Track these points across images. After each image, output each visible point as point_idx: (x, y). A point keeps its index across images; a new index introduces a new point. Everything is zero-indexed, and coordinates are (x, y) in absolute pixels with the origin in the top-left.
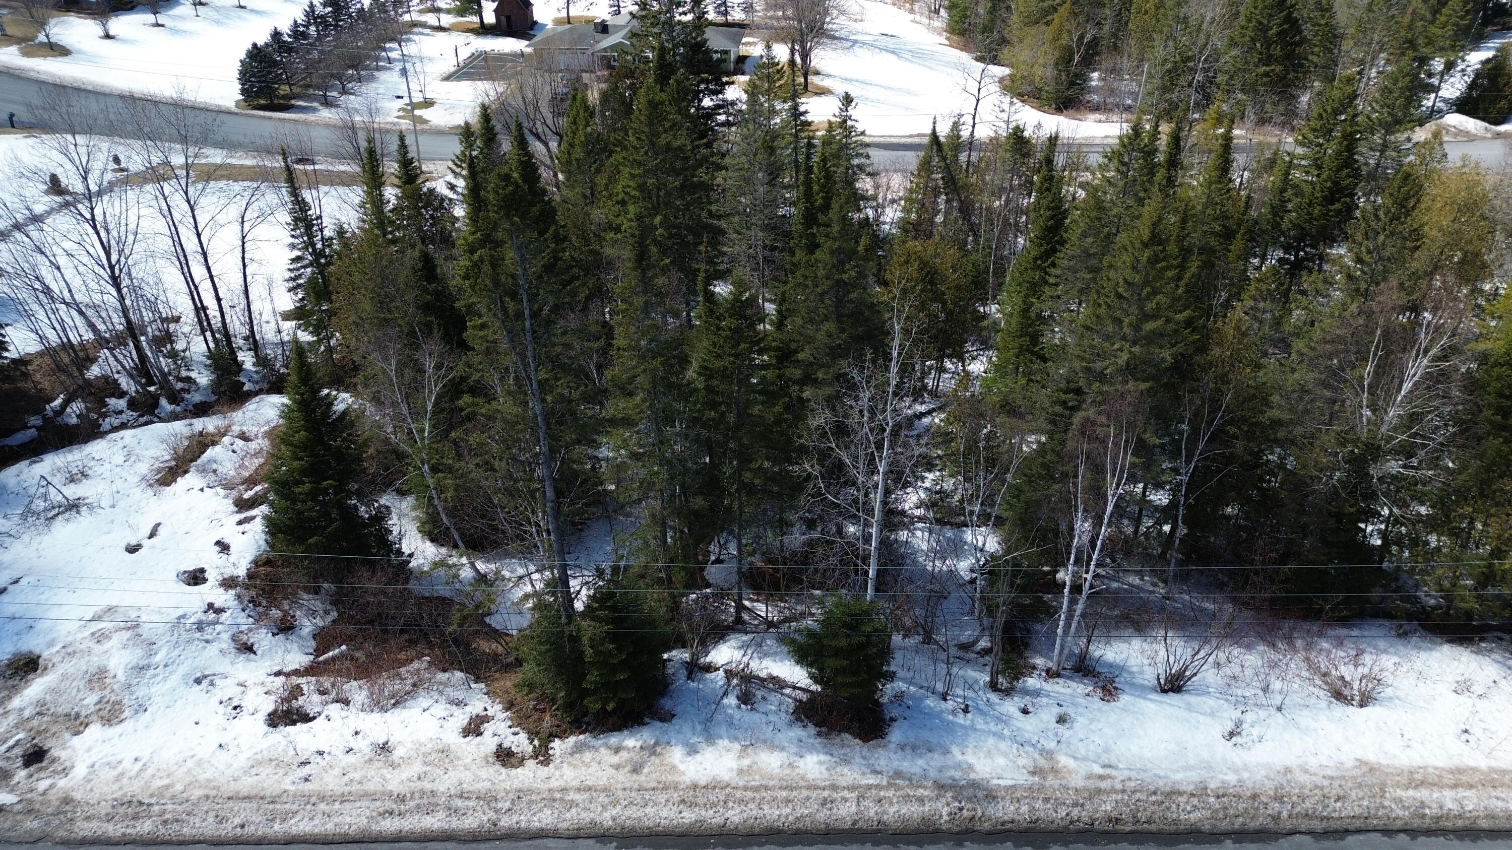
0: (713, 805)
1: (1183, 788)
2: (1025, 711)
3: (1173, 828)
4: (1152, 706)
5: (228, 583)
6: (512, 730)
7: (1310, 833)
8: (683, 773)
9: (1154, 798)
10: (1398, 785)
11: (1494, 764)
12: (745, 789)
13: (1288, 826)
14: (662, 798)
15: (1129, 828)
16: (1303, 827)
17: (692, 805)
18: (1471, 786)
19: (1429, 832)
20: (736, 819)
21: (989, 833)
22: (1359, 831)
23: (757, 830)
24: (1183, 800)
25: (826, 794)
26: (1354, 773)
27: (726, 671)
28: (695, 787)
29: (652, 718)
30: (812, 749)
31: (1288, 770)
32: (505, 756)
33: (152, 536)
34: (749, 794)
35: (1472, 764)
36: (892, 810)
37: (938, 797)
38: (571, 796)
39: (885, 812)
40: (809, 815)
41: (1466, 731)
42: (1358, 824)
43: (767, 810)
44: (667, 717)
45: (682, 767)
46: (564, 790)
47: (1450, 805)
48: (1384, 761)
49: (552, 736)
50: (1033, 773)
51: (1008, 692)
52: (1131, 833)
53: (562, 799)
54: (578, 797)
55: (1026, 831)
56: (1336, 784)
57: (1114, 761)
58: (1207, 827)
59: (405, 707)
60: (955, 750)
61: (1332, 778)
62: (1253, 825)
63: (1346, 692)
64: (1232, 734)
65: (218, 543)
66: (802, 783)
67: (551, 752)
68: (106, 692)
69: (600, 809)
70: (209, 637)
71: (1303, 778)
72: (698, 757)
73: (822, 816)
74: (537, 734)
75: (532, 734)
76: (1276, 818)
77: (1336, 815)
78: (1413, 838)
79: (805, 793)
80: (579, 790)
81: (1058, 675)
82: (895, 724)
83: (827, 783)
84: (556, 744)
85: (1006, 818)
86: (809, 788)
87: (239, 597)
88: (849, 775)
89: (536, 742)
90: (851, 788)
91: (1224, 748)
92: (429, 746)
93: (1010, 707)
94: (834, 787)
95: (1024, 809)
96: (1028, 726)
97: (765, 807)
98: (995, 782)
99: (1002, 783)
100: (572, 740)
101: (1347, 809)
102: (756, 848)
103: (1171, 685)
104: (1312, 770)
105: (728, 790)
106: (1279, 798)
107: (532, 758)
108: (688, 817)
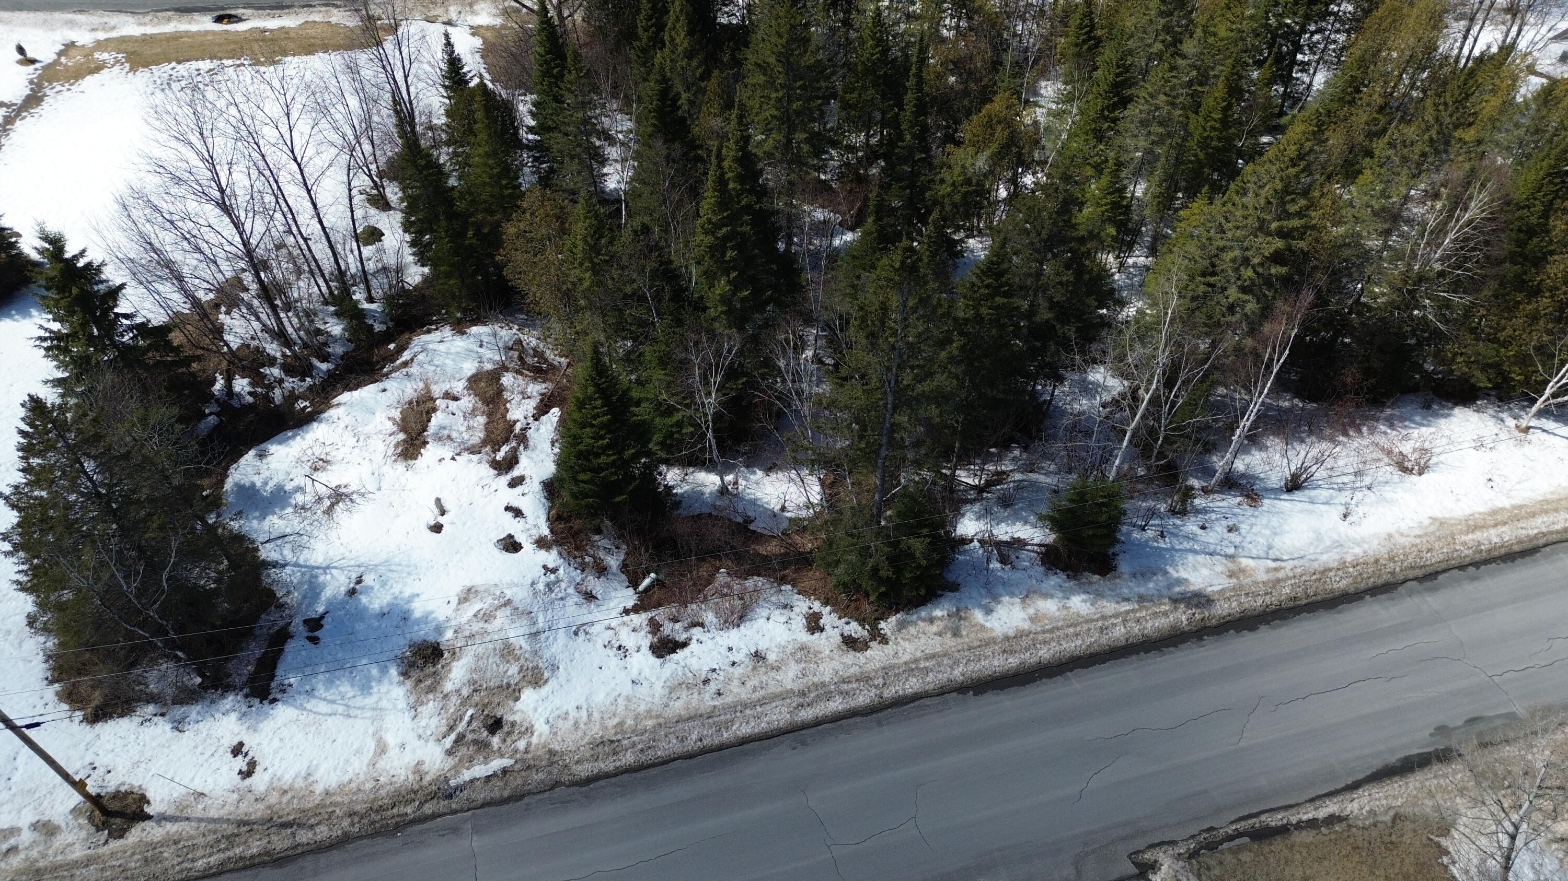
0: (1027, 649)
1: (1331, 566)
2: (1203, 528)
3: (1331, 595)
4: (1287, 504)
5: (541, 543)
6: (843, 620)
7: (1416, 579)
8: (992, 629)
9: (1314, 577)
10: (1461, 533)
11: (1513, 502)
12: (1044, 632)
13: (1401, 577)
14: (988, 652)
15: (1304, 602)
16: (1411, 576)
17: (1012, 652)
18: (1505, 523)
19: (1486, 562)
20: (1047, 656)
21: (1217, 627)
22: (1444, 571)
23: (1064, 661)
24: (1332, 574)
25: (1100, 624)
26: (1432, 529)
27: (979, 541)
28: (1007, 638)
29: (943, 590)
30: (1073, 592)
31: (1390, 536)
32: (850, 643)
33: (443, 513)
34: (1048, 636)
35: (1500, 505)
36: (1149, 625)
37: (1176, 609)
38: (922, 664)
39: (1145, 628)
40: (1095, 641)
41: (1490, 480)
42: (1443, 566)
43: (1065, 645)
44: (954, 587)
45: (988, 625)
46: (916, 661)
47: (1495, 540)
48: (1447, 516)
49: (877, 619)
50: (1230, 576)
51: (1183, 513)
52: (1306, 605)
53: (917, 668)
54: (929, 664)
55: (1240, 619)
56: (1424, 540)
57: (1278, 554)
58: (1352, 590)
59: (751, 620)
60: (1170, 570)
61: (1419, 536)
62: (1380, 582)
63: (1407, 464)
64: (1345, 516)
65: (508, 509)
66: (1081, 620)
67: (882, 632)
68: (522, 661)
69: (949, 669)
70: (560, 595)
71: (1402, 540)
72: (995, 614)
73: (1104, 640)
74: (864, 620)
75: (861, 622)
76: (1393, 573)
77: (1428, 563)
78: (1478, 568)
79: (1085, 627)
80: (927, 659)
81: (1213, 491)
82: (1119, 558)
83: (1098, 616)
84: (882, 625)
85: (1224, 614)
86: (1087, 622)
87: (560, 554)
88: (1109, 607)
89: (867, 627)
90: (1116, 615)
91: (1343, 527)
92: (790, 647)
93: (1191, 526)
94: (1104, 618)
95: (1234, 604)
96: (1210, 538)
97: (1063, 642)
98: (1210, 589)
99: (1215, 588)
100: (893, 619)
101: (1434, 558)
102: (1069, 674)
103: (1294, 485)
104: (1405, 532)
105: (1031, 636)
106: (1391, 559)
107: (871, 640)
108: (1013, 661)
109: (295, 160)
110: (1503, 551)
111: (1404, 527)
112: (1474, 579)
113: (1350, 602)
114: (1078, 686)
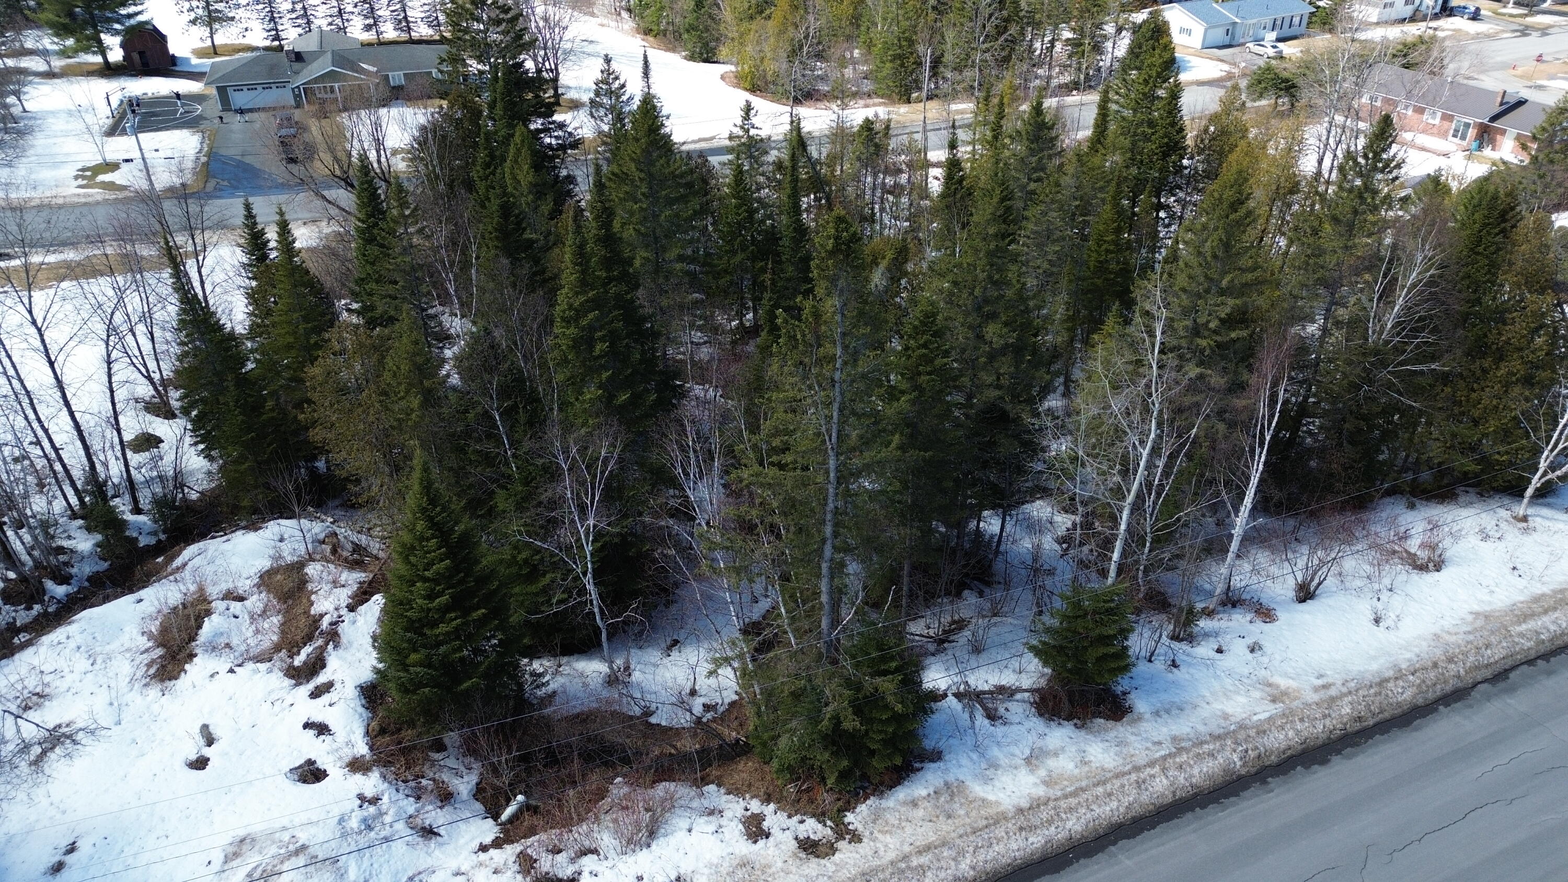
0: (1050, 822)
1: (1385, 675)
2: (1220, 651)
3: (1400, 710)
4: (1307, 616)
5: (356, 766)
6: (795, 819)
7: (1486, 681)
8: (997, 802)
9: (1372, 691)
10: (1513, 624)
11: (1551, 587)
12: (1066, 797)
13: (1469, 680)
14: (1000, 832)
15: (1371, 722)
16: (1479, 678)
17: (1032, 828)
18: (1554, 609)
19: (1553, 653)
20: (1078, 828)
21: (1279, 764)
22: (1512, 668)
23: (1101, 831)
24: (1391, 685)
25: (1134, 777)
26: (1478, 623)
27: (955, 695)
28: (1020, 811)
29: (922, 762)
30: (1086, 742)
31: (1437, 637)
32: (809, 847)
33: (210, 742)
34: (1073, 801)
35: (1539, 592)
36: (1196, 771)
37: (1222, 748)
38: (915, 862)
39: (1192, 776)
40: (1135, 800)
41: (1514, 568)
42: (1510, 663)
43: (1097, 810)
44: (936, 756)
45: (991, 797)
46: (905, 858)
47: (1553, 628)
48: (1487, 608)
49: (842, 811)
50: (1274, 701)
51: (1190, 638)
52: (1375, 725)
53: (909, 867)
54: (924, 860)
55: (1304, 752)
56: (1478, 634)
57: (1320, 671)
58: (1420, 701)
59: (664, 835)
60: (1200, 703)
61: (1469, 633)
62: (1449, 688)
63: (1419, 562)
64: (1377, 621)
65: (307, 726)
66: (1109, 775)
67: (850, 827)
69: (953, 863)
70: (383, 834)
71: (1452, 639)
72: (996, 782)
73: (1145, 798)
74: (823, 814)
75: (820, 817)
76: (1459, 677)
77: (1492, 660)
78: (1548, 661)
80: (920, 853)
81: (1217, 611)
82: (1132, 696)
83: (1127, 767)
84: (850, 817)
85: (1282, 747)
86: (1117, 776)
87: (384, 777)
89: (829, 823)
90: (1150, 764)
91: (1382, 634)
92: (726, 864)
93: (1204, 651)
94: (1137, 769)
95: (1291, 734)
96: (1234, 663)
97: (1093, 807)
98: (1255, 718)
99: (1259, 717)
100: (862, 808)
101: (1496, 653)
102: (1112, 848)
103: (1305, 594)
104: (1452, 630)
105: (1051, 804)
106: (1450, 660)
107: (837, 840)
108: (1036, 841)
109: (34, 322)
111: (1447, 623)
112: (1549, 673)
113: (1424, 717)
114: (1128, 862)
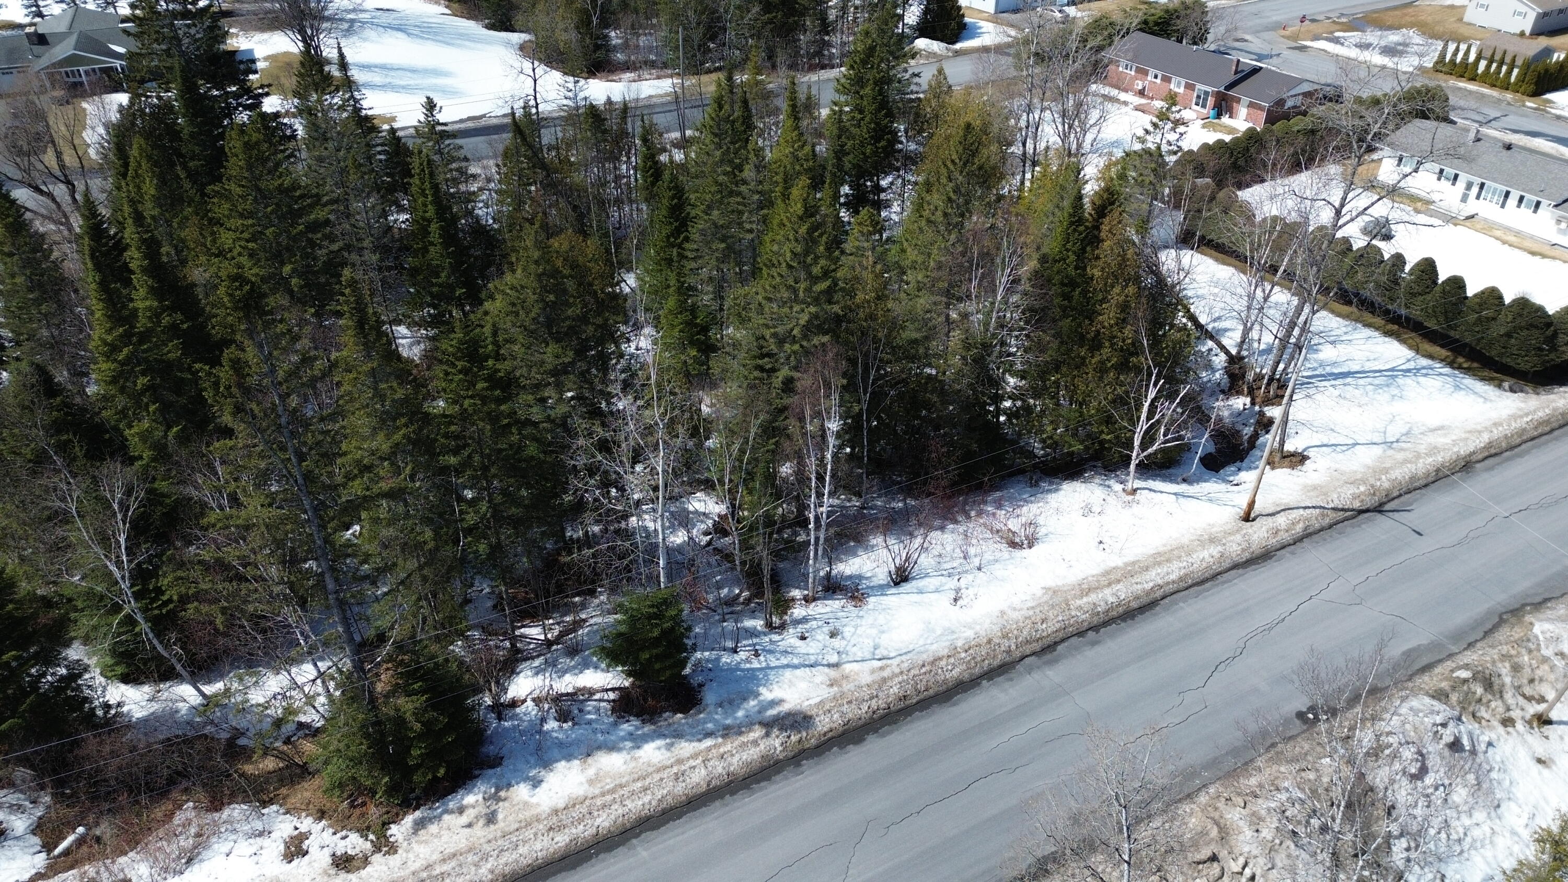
0: (580, 821)
1: (941, 654)
2: (803, 638)
3: (945, 687)
4: (894, 599)
6: (339, 835)
7: (1034, 654)
8: (538, 804)
9: (924, 670)
10: (1075, 597)
11: (1126, 560)
12: (603, 794)
13: (1018, 654)
14: (529, 833)
15: (915, 700)
16: (1028, 652)
17: (560, 828)
18: (1119, 581)
19: (1105, 624)
20: (606, 824)
21: (817, 747)
22: (1063, 640)
23: (628, 826)
24: (943, 663)
25: (675, 770)
26: (1045, 598)
27: (534, 700)
28: (556, 812)
29: (482, 769)
30: (646, 739)
31: (1003, 613)
32: (343, 863)
34: (609, 798)
35: (1113, 565)
36: (735, 760)
37: (767, 735)
38: (438, 870)
39: (730, 764)
40: (669, 793)
41: (1101, 542)
42: (1061, 635)
43: (630, 804)
44: (496, 762)
45: (534, 800)
46: (428, 867)
47: (1111, 599)
48: (1060, 583)
49: (385, 825)
50: (832, 685)
51: (783, 627)
52: (918, 703)
54: (446, 868)
55: (843, 733)
56: (1037, 611)
57: (885, 653)
58: (966, 676)
59: (201, 861)
60: (762, 690)
61: (1033, 608)
62: (996, 663)
63: (1017, 540)
64: (956, 600)
66: (651, 770)
67: (391, 840)
69: (473, 869)
71: (1015, 615)
72: (544, 785)
73: (679, 789)
74: (368, 828)
75: (363, 832)
76: (1009, 652)
77: (1045, 634)
78: (1097, 631)
79: (657, 777)
80: (444, 860)
81: (815, 599)
82: (705, 688)
83: (673, 760)
84: (394, 829)
85: (825, 729)
86: (658, 771)
88: (686, 748)
89: (372, 837)
90: (694, 756)
91: (956, 615)
93: (790, 639)
94: (680, 761)
95: (836, 716)
96: (810, 648)
97: (627, 802)
98: (806, 703)
99: (812, 702)
100: (409, 820)
101: (1050, 628)
102: (634, 841)
103: (901, 577)
104: (1018, 607)
105: (587, 803)
106: (1005, 636)
107: (374, 853)
108: (562, 840)
110: (1121, 610)
111: (1016, 601)
112: (1094, 643)
113: (966, 691)
114: (645, 854)
